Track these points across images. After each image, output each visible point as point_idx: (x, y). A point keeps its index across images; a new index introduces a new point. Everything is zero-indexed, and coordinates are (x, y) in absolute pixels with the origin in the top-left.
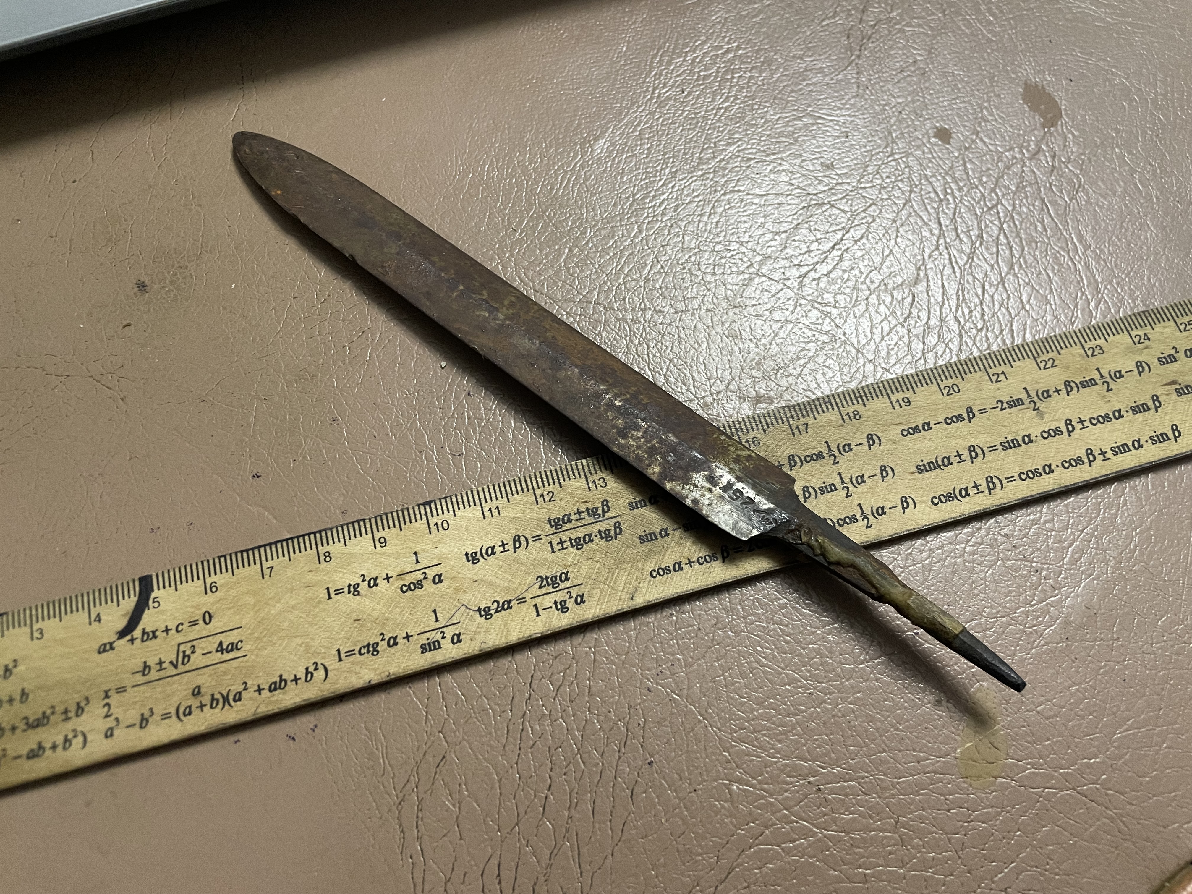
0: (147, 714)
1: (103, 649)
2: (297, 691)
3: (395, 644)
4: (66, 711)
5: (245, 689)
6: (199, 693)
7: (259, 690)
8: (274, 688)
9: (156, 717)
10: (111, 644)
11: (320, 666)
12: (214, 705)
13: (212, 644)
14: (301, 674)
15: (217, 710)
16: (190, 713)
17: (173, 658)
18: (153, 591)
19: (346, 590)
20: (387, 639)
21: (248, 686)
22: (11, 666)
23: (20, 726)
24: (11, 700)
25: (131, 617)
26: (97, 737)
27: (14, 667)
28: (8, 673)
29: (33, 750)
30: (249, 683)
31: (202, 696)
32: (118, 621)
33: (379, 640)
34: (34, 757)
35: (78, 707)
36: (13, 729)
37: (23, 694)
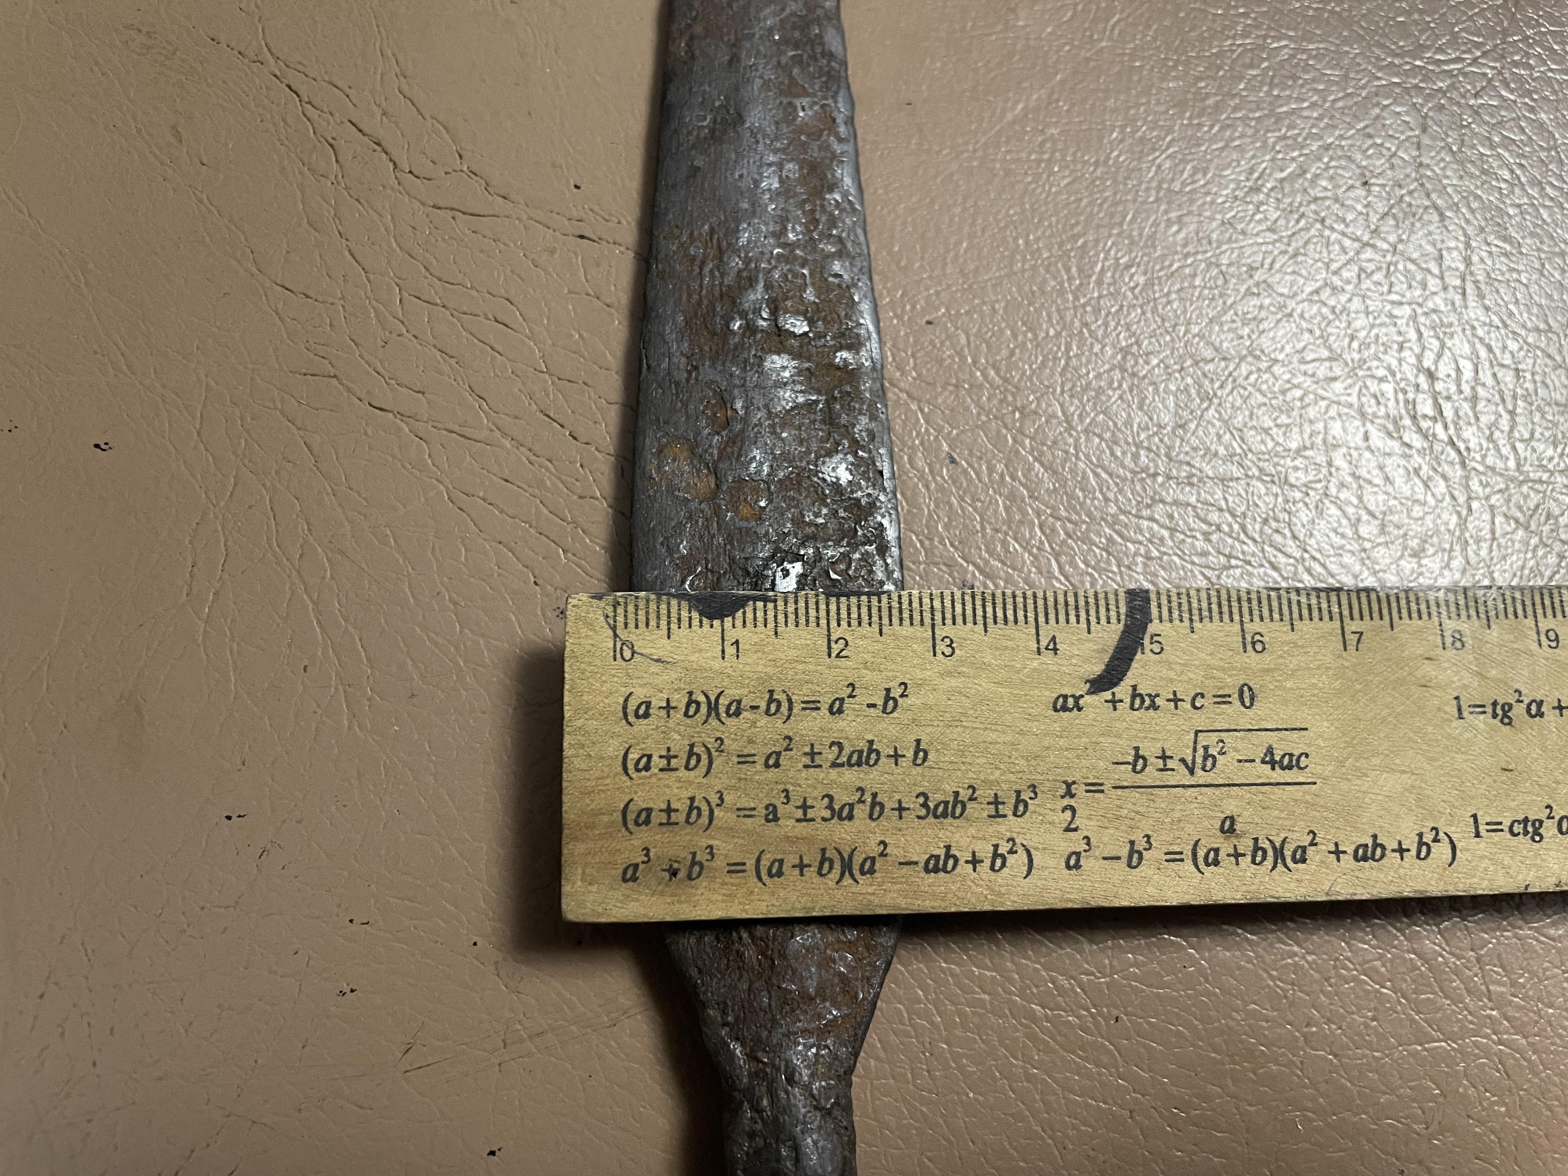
0: (1141, 845)
1: (1062, 705)
2: (1400, 871)
4: (996, 802)
5: (1313, 844)
6: (1232, 830)
7: (1337, 853)
8: (1363, 854)
9: (1157, 854)
10: (1077, 699)
11: (1441, 835)
12: (1258, 859)
13: (1256, 746)
14: (1411, 843)
15: (1263, 869)
16: (1216, 863)
17: (1186, 753)
18: (1151, 621)
19: (1489, 709)
20: (1557, 818)
21: (1317, 840)
22: (896, 693)
23: (912, 806)
24: (896, 757)
25: (1113, 658)
26: (1052, 863)
27: (902, 696)
28: (890, 704)
29: (937, 857)
30: (1320, 835)
31: (1238, 836)
32: (1087, 660)
33: (1543, 815)
34: (936, 870)
35: (1018, 801)
36: (901, 809)
37: (917, 749)
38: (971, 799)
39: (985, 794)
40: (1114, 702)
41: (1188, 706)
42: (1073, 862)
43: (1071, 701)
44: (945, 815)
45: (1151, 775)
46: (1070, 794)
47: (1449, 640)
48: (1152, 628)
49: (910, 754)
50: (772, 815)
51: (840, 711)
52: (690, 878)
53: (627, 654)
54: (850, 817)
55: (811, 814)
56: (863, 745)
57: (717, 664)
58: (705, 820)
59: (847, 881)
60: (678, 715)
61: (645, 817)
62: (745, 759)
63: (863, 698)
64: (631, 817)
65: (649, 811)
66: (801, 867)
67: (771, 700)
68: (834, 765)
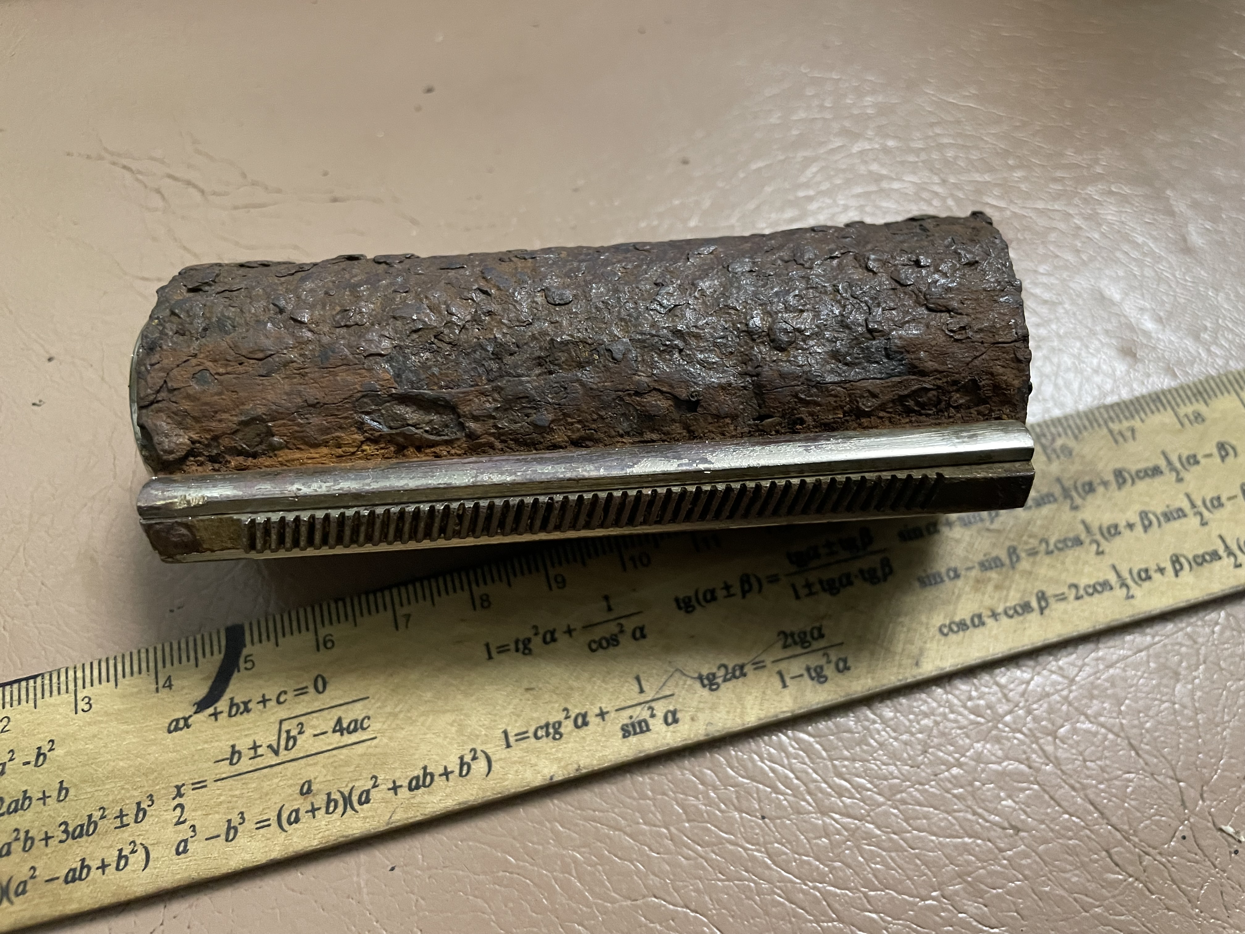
0: (236, 821)
1: (175, 727)
2: (448, 790)
3: (585, 724)
4: (121, 816)
5: (375, 786)
6: (309, 791)
7: (395, 788)
8: (415, 785)
9: (250, 825)
10: (186, 719)
11: (479, 754)
12: (331, 809)
13: (328, 721)
14: (454, 766)
15: (335, 816)
16: (297, 820)
17: (272, 739)
18: (245, 646)
19: (512, 647)
20: (573, 716)
21: (379, 781)
22: (46, 749)
23: (56, 834)
24: (44, 798)
25: (215, 681)
26: (165, 853)
27: (50, 750)
28: (40, 759)
29: (75, 870)
30: (381, 777)
31: (314, 795)
32: (194, 687)
33: (561, 717)
34: (74, 880)
35: (139, 809)
36: (47, 839)
37: (61, 789)
38: (102, 817)
39: (114, 811)
40: (215, 715)
41: (273, 703)
42: (181, 849)
43: (182, 723)
44: (81, 835)
45: (245, 764)
47: (478, 602)
48: (246, 651)
49: (55, 794)
51: (3, 773)
56: (19, 796)
59: (5, 904)
63: (19, 759)
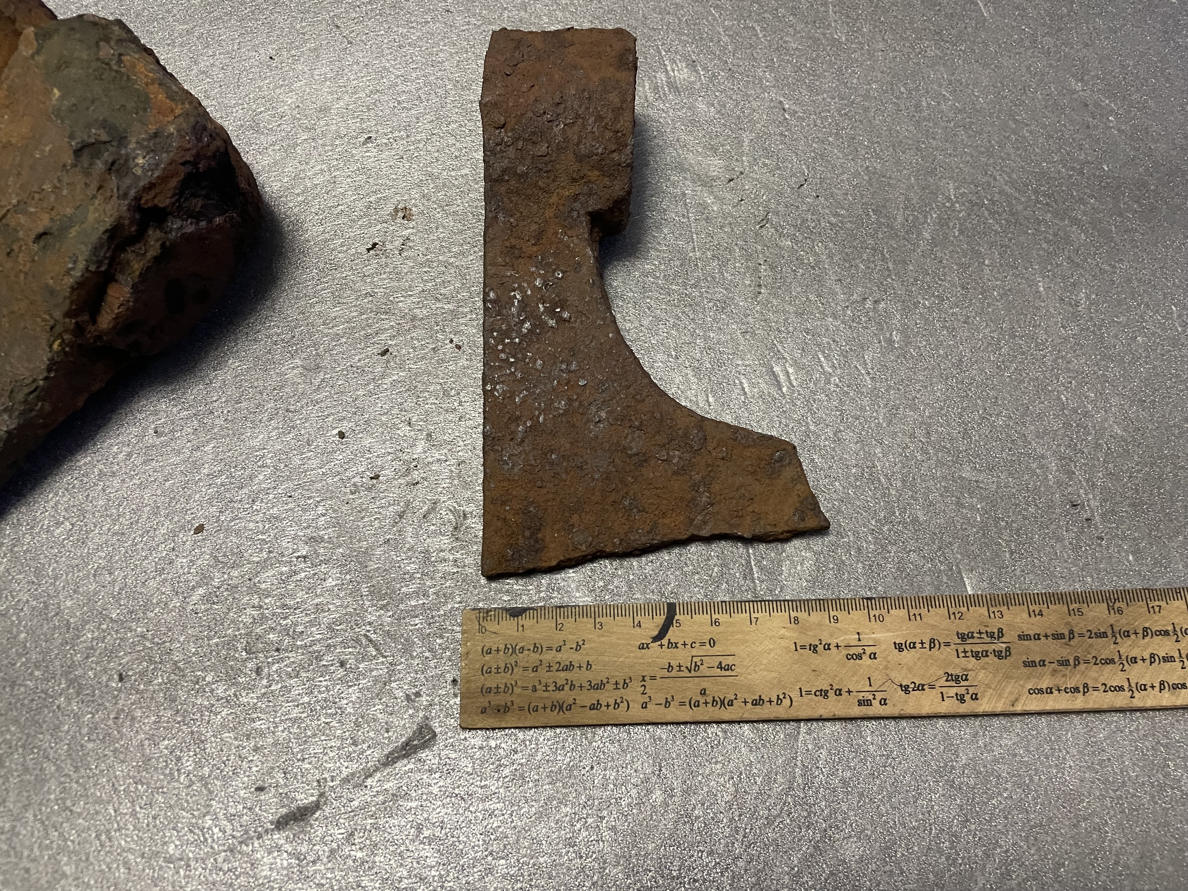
0: (670, 699)
1: (642, 647)
2: (770, 709)
3: (840, 694)
4: (617, 683)
5: (736, 699)
6: (705, 693)
7: (745, 702)
8: (755, 703)
9: (676, 703)
10: (647, 644)
11: (787, 696)
12: (714, 705)
13: (715, 662)
14: (774, 699)
15: (716, 708)
16: (698, 706)
17: (688, 665)
18: (676, 615)
19: (808, 647)
20: (834, 689)
21: (738, 697)
22: (581, 643)
23: (585, 685)
24: (580, 667)
25: (661, 629)
26: (636, 706)
27: (583, 644)
28: (578, 648)
29: (594, 704)
30: (739, 695)
31: (707, 696)
32: (652, 630)
33: (828, 688)
34: (594, 709)
35: (625, 683)
36: (581, 687)
37: (588, 664)
38: (608, 682)
39: (613, 681)
40: (661, 646)
41: (689, 646)
42: (644, 706)
43: (645, 646)
44: (597, 689)
45: (674, 673)
46: (644, 680)
47: (793, 620)
48: (676, 617)
49: (585, 666)
50: (535, 689)
51: (560, 650)
52: (504, 712)
53: (483, 631)
54: (563, 690)
55: (549, 689)
56: (568, 663)
57: (516, 634)
58: (510, 691)
59: (561, 713)
60: (502, 653)
61: (489, 691)
62: (525, 669)
63: (568, 646)
64: (484, 690)
65: (491, 688)
66: (545, 708)
67: (535, 647)
68: (557, 671)
